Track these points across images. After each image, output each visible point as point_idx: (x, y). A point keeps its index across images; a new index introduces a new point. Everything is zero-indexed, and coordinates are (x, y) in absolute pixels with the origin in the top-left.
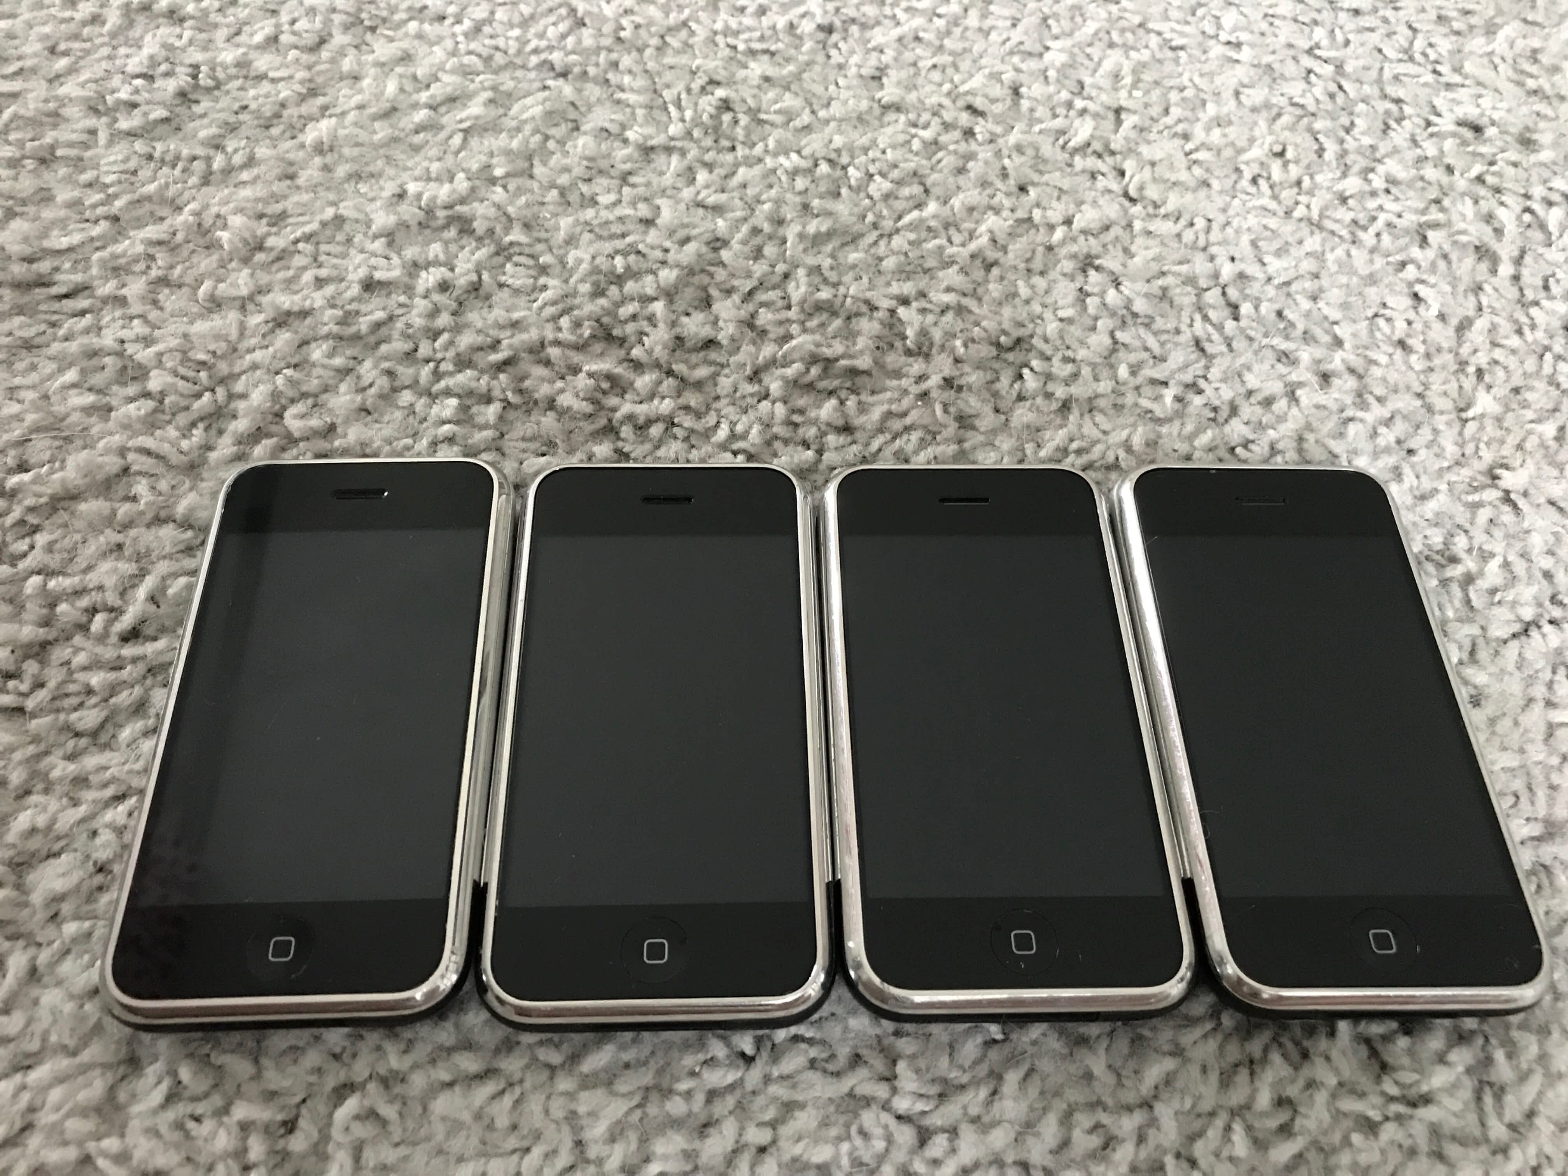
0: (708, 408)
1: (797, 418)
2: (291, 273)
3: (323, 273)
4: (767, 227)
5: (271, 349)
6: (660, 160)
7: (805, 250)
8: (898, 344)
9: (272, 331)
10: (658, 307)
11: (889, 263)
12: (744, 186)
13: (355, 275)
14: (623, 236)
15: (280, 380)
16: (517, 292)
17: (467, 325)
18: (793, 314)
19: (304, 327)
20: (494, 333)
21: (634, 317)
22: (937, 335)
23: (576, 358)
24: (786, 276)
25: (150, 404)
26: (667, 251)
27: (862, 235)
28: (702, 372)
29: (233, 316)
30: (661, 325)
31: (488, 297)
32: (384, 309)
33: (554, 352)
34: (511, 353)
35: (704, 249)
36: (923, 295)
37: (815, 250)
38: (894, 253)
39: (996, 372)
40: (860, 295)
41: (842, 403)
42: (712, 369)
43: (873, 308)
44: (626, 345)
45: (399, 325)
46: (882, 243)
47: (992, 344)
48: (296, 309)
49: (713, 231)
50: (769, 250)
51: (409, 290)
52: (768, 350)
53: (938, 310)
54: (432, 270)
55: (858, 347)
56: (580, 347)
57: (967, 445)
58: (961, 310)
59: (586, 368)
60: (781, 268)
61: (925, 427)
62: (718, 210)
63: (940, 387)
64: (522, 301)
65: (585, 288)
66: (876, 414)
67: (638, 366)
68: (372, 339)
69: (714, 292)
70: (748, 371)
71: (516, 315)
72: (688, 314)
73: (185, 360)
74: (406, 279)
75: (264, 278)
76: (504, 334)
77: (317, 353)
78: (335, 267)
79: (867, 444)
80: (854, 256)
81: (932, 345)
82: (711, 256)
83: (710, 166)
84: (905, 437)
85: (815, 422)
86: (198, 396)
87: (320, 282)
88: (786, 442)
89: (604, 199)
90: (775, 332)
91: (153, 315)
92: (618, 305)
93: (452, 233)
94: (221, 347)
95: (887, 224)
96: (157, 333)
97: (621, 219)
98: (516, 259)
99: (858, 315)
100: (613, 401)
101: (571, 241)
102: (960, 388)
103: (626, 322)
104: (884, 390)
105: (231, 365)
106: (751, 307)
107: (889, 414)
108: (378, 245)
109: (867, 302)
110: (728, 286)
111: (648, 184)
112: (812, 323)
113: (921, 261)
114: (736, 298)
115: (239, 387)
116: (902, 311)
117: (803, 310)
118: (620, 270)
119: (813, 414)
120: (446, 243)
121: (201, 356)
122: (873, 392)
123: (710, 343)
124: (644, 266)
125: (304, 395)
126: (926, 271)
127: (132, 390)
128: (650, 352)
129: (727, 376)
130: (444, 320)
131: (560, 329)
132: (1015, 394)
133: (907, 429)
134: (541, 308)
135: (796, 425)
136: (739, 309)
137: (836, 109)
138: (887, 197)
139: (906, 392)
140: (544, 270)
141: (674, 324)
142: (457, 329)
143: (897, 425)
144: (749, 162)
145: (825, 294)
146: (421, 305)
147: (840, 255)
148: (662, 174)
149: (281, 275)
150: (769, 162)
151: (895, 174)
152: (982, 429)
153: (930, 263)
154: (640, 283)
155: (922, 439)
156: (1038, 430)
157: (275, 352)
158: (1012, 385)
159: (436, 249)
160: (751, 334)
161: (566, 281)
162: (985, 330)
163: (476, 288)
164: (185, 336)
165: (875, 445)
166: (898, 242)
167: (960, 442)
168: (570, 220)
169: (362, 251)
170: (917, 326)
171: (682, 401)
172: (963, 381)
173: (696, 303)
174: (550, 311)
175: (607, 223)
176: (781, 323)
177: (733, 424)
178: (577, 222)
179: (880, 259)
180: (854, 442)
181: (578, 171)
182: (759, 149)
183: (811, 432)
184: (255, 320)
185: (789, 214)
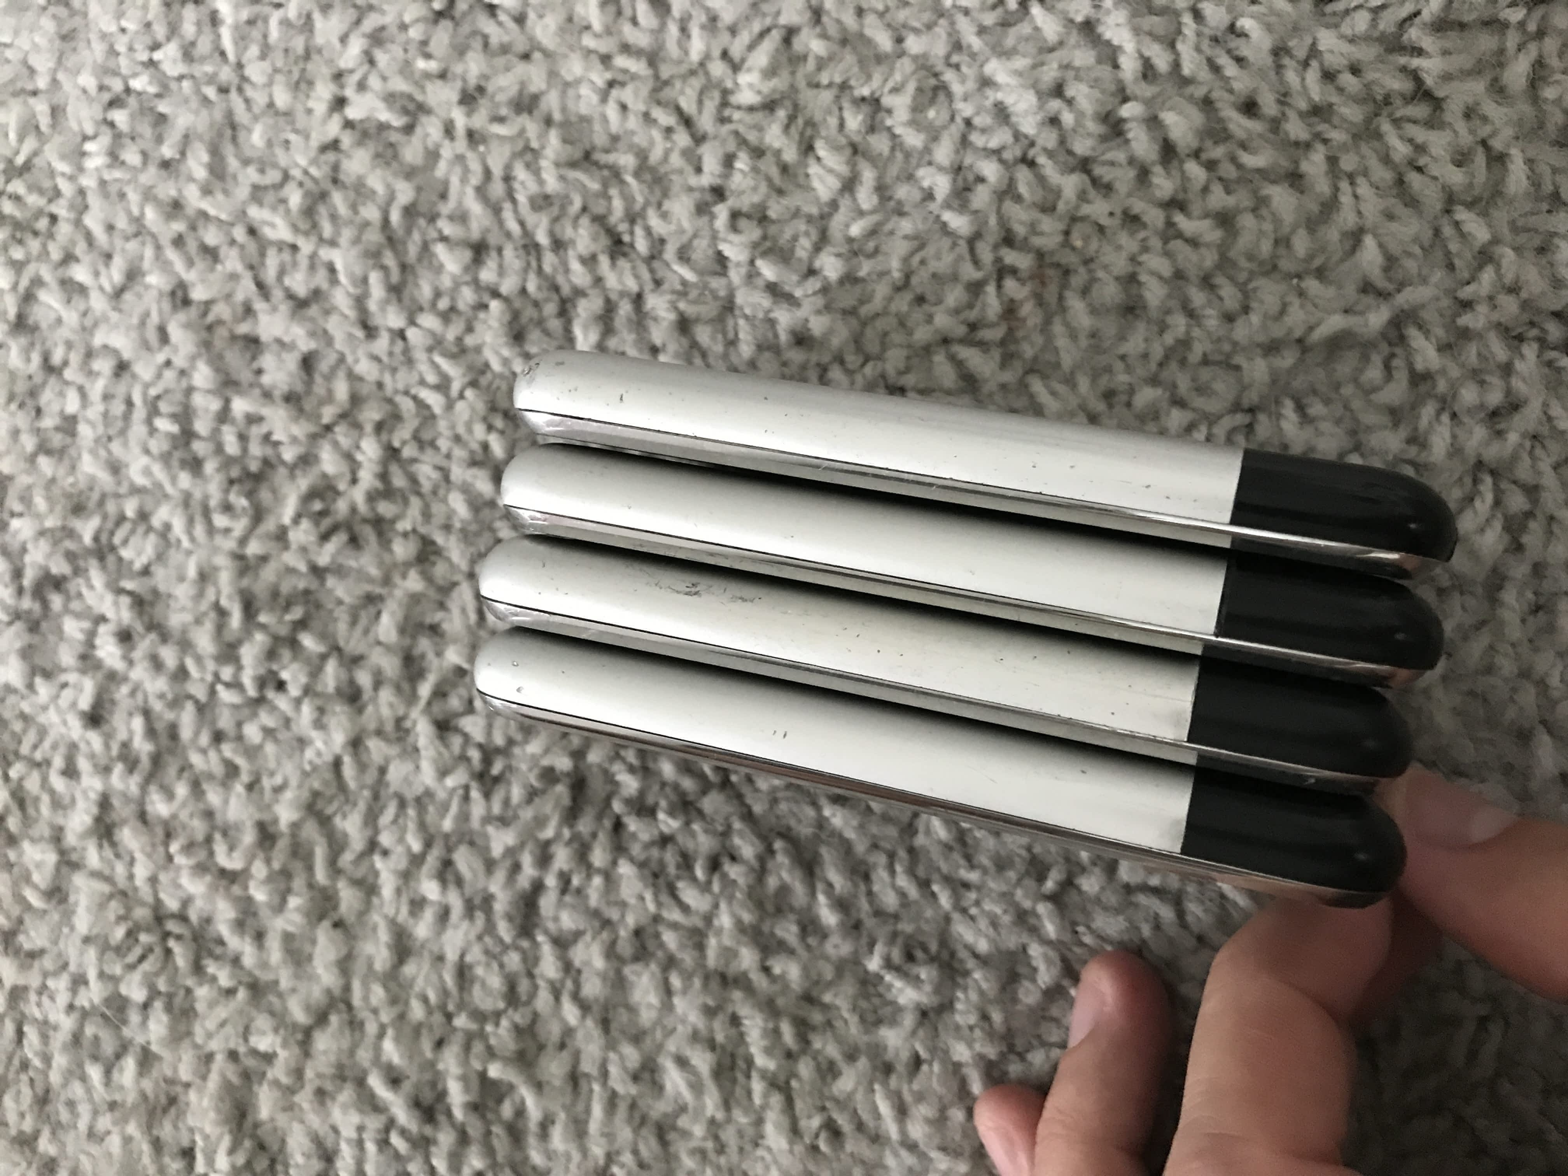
0: (390, 401)
1: (443, 304)
2: (45, 799)
3: (58, 762)
4: (178, 226)
5: (138, 855)
6: (39, 315)
7: (226, 192)
8: (394, 137)
9: (113, 844)
10: (240, 406)
11: (282, 98)
12: (110, 228)
13: (76, 729)
14: (129, 403)
15: (180, 860)
16: (160, 557)
17: (184, 632)
18: (306, 246)
19: (121, 810)
20: (204, 606)
21: (243, 438)
22: (400, 85)
23: (269, 525)
24: (252, 231)
25: (158, 1005)
26: (168, 363)
27: (229, 114)
28: (341, 390)
29: (79, 880)
30: (265, 411)
31: (155, 592)
32: (130, 714)
33: (253, 548)
34: (237, 598)
35: (182, 316)
36: (339, 76)
37: (229, 179)
38: (270, 84)
39: (475, 33)
40: (313, 153)
41: (444, 239)
42: (341, 374)
43: (334, 145)
44: (274, 460)
45: (157, 706)
46: (249, 92)
47: (436, 22)
48: (95, 810)
49: (161, 294)
50: (211, 237)
51: (113, 677)
52: (341, 299)
53: (366, 67)
54: (98, 642)
55: (380, 189)
56: (258, 515)
57: (557, 116)
58: (377, 38)
59: (287, 520)
60: (239, 233)
61: (515, 155)
62: (133, 275)
63: (469, 114)
64: (175, 557)
65: (185, 480)
66: (475, 207)
67: (306, 460)
68: (164, 741)
69: (243, 328)
70: (360, 334)
71: (192, 572)
72: (259, 372)
73: (120, 951)
74: (100, 675)
75: (42, 829)
76: (210, 594)
77: (159, 807)
78: (54, 747)
79: (508, 235)
80: (257, 137)
81: (410, 98)
82: (193, 312)
83: (69, 258)
84: (516, 185)
85: (457, 285)
86: (168, 952)
87: (70, 772)
88: (470, 329)
89: (72, 405)
90: (321, 279)
91: (48, 963)
92: (219, 449)
93: (56, 601)
94: (115, 908)
95: (226, 74)
96: (72, 968)
97: (107, 397)
98: (117, 540)
99: (336, 167)
100: (341, 507)
101: (116, 468)
102: (481, 89)
103: (245, 450)
104: (446, 183)
105: (143, 904)
106: (278, 294)
107: (481, 191)
108: (44, 689)
109: (324, 148)
110: (240, 310)
111: (69, 345)
112: (327, 230)
113: (292, 58)
114: (259, 305)
115: (172, 904)
116: (352, 113)
117: (306, 234)
118: (174, 429)
119: (446, 282)
120: (66, 610)
121: (119, 933)
122: (443, 196)
123: (308, 363)
124: (179, 397)
125: (209, 840)
126: (307, 56)
127: (134, 1017)
128: (294, 440)
129: (357, 361)
130: (169, 655)
131: (227, 531)
132: (511, 25)
133: (508, 179)
134: (192, 539)
135: (453, 309)
136: (274, 309)
137: (43, 63)
138: (188, 54)
139: (460, 159)
140: (143, 516)
141: (267, 395)
142: (185, 645)
143: (497, 189)
144: (81, 207)
145: (295, 198)
146: (140, 673)
147: (248, 153)
148: (59, 321)
149: (45, 809)
150: (88, 182)
151: (160, 31)
152: (543, 86)
153: (298, 44)
154: (200, 413)
155: (528, 166)
156: (570, 19)
157: (143, 851)
158: (500, 24)
159: (73, 628)
160: (313, 310)
161: (166, 496)
162: (417, 20)
163: (139, 603)
164: (87, 940)
165: (513, 226)
166: (256, 71)
167: (548, 122)
168: (86, 458)
169: (45, 708)
170: (380, 105)
171: (369, 428)
172: (472, 81)
173: (248, 355)
174: (199, 530)
175: (106, 415)
176: (312, 267)
177: (422, 382)
178: (93, 452)
179: (271, 105)
180: (500, 250)
181: (22, 420)
182: (65, 187)
183: (467, 296)
184: (93, 857)
185: (168, 190)
